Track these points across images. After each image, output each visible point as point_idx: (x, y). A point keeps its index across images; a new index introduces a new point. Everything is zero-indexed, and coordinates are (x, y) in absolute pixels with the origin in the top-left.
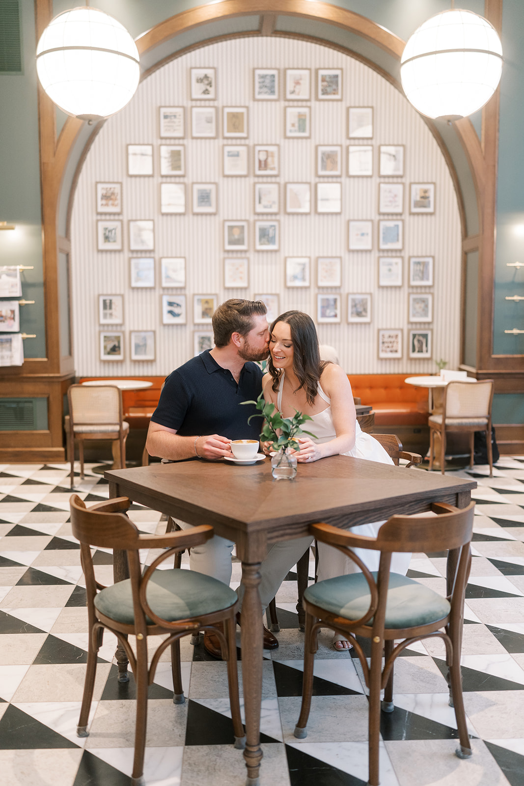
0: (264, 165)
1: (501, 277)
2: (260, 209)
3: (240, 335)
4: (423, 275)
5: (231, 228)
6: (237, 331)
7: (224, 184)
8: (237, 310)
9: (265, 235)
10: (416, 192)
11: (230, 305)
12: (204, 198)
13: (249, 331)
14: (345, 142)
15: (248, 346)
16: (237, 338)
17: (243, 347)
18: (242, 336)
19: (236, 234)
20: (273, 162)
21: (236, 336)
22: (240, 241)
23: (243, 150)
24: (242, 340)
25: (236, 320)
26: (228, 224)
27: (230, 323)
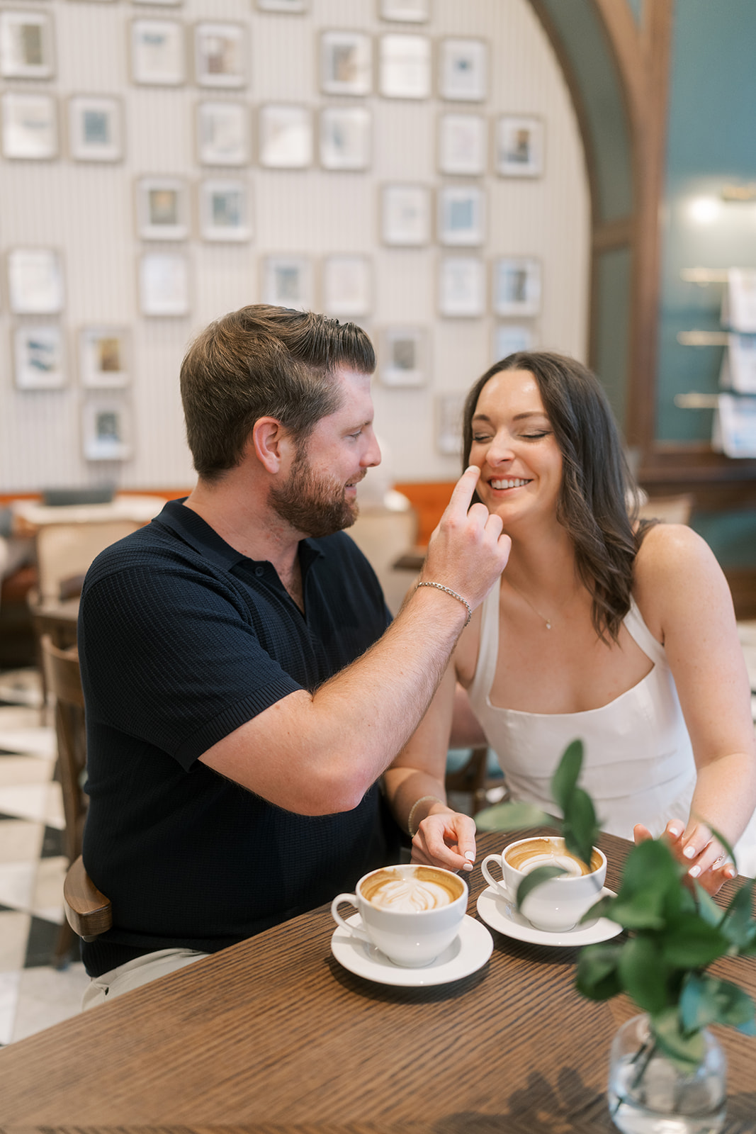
0: (216, 65)
1: (673, 298)
2: (211, 155)
3: (282, 430)
4: (519, 294)
5: (153, 194)
6: (277, 411)
7: (139, 103)
8: (283, 339)
9: (222, 208)
10: (507, 134)
11: (257, 321)
12: (96, 127)
13: (315, 418)
14: (376, 27)
15: (307, 471)
16: (269, 442)
17: (286, 473)
18: (288, 434)
19: (164, 205)
20: (234, 59)
21: (268, 431)
22: (170, 220)
23: (170, 30)
24: (285, 446)
25: (276, 374)
26: (147, 185)
27: (253, 379)
